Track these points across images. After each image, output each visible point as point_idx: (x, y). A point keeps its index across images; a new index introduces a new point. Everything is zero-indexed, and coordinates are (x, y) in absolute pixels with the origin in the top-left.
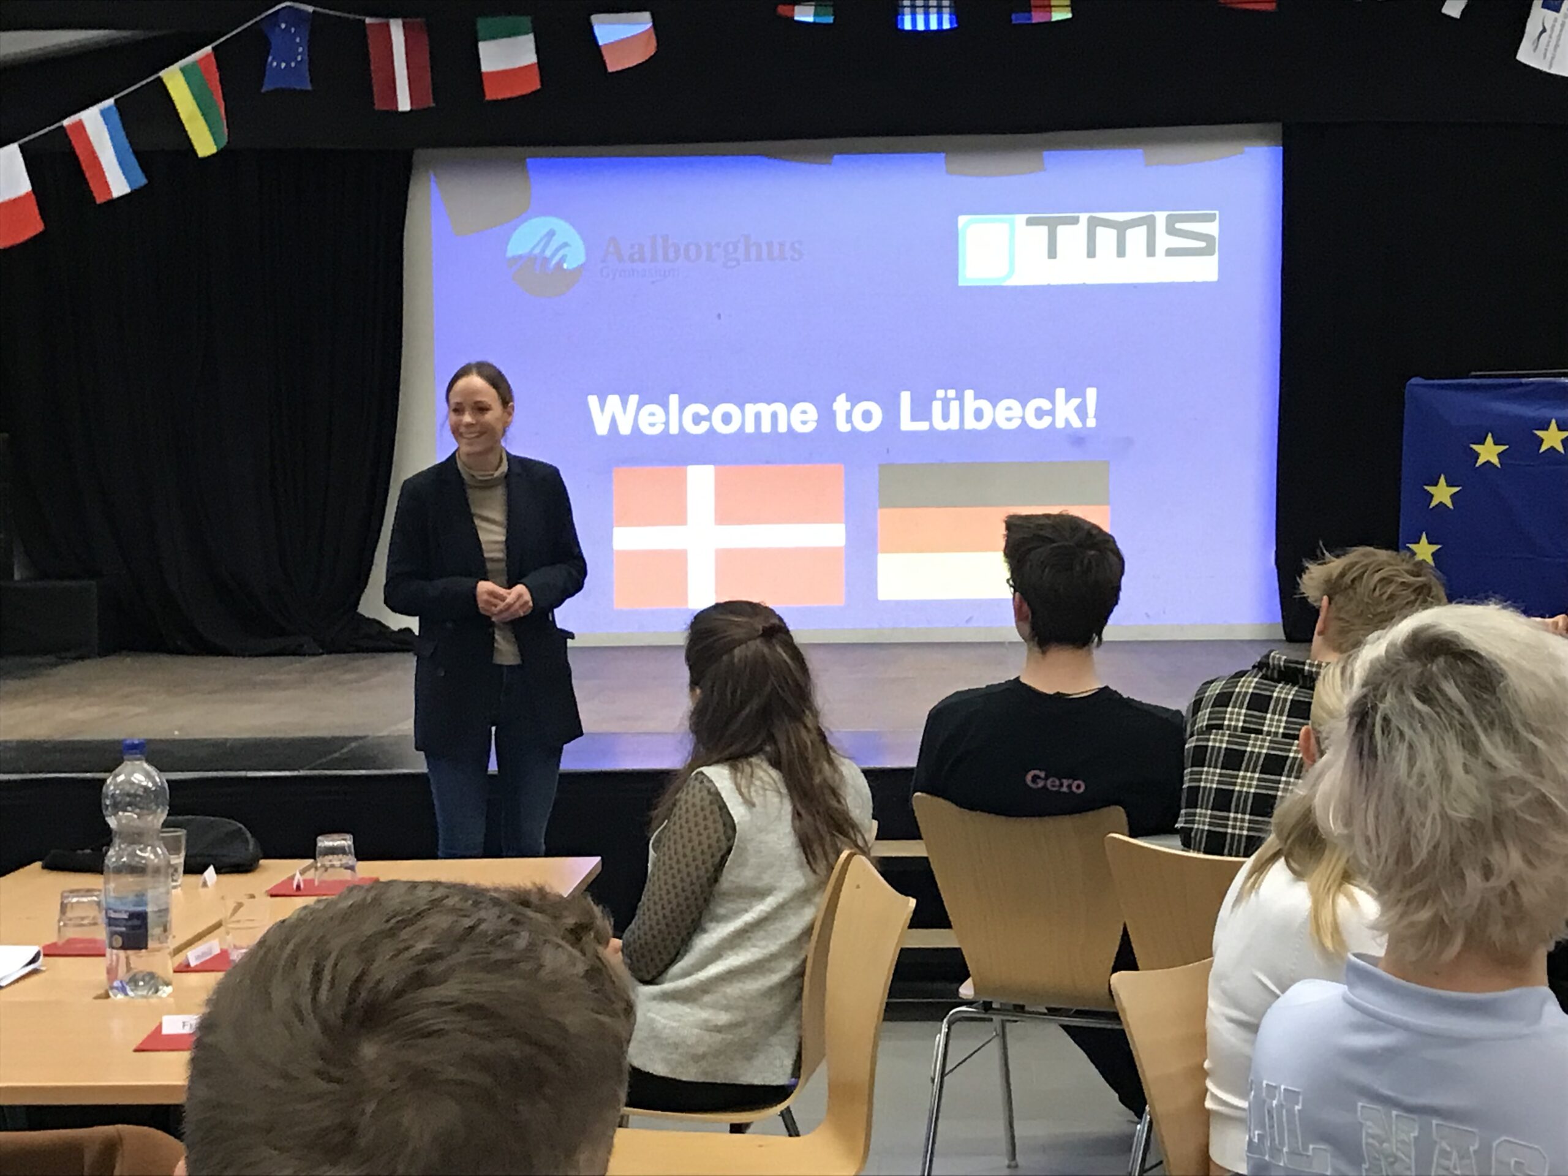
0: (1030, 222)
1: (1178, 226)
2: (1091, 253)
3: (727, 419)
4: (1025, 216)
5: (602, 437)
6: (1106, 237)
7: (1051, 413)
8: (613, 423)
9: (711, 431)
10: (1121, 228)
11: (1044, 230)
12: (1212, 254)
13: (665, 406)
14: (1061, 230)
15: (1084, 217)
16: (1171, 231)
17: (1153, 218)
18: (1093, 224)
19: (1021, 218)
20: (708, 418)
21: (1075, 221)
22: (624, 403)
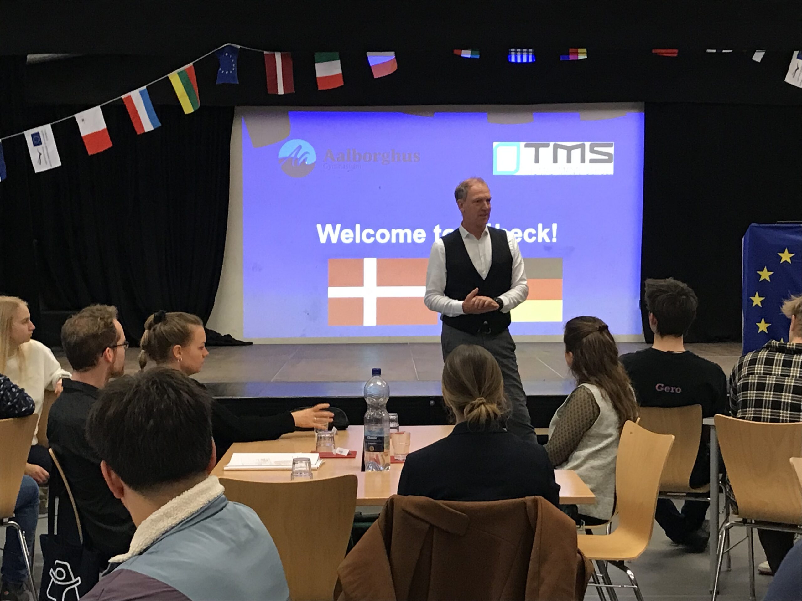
0: (526, 146)
1: (596, 149)
2: (555, 160)
3: (383, 236)
4: (525, 143)
5: (323, 244)
6: (562, 154)
7: (536, 235)
8: (329, 238)
9: (375, 241)
10: (569, 150)
11: (533, 150)
12: (611, 162)
13: (354, 230)
14: (542, 150)
15: (552, 144)
16: (592, 151)
17: (584, 145)
18: (556, 148)
19: (523, 144)
20: (374, 236)
21: (548, 146)
22: (334, 229)
